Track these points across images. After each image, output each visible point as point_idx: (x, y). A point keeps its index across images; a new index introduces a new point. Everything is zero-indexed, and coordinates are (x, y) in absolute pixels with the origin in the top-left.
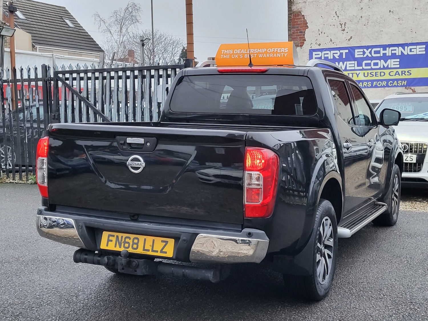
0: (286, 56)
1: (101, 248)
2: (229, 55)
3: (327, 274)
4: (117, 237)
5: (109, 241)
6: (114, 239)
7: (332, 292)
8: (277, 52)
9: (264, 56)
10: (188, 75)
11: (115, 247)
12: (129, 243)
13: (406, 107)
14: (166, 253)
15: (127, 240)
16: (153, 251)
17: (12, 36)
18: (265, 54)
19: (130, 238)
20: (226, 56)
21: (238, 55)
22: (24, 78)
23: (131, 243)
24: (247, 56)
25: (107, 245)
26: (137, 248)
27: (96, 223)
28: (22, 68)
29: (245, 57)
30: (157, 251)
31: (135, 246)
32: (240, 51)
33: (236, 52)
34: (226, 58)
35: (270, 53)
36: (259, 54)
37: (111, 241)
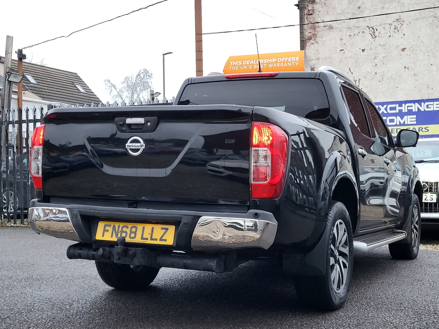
0: (296, 65)
1: (96, 239)
2: (238, 66)
3: (342, 284)
4: (114, 227)
5: (105, 230)
6: (110, 229)
7: (348, 305)
8: (287, 61)
9: (274, 66)
10: (195, 82)
11: (112, 236)
12: (126, 232)
13: (424, 151)
14: (166, 240)
15: (125, 229)
16: (152, 239)
17: (19, 83)
18: (275, 64)
19: (127, 227)
20: (235, 68)
21: (247, 66)
22: (30, 119)
23: (129, 233)
24: (256, 66)
25: (103, 236)
26: (135, 237)
27: (92, 211)
28: (28, 108)
29: (254, 68)
30: (156, 240)
31: (133, 235)
32: (249, 62)
33: (244, 63)
34: (235, 69)
35: (280, 63)
36: (269, 65)
37: (108, 231)
